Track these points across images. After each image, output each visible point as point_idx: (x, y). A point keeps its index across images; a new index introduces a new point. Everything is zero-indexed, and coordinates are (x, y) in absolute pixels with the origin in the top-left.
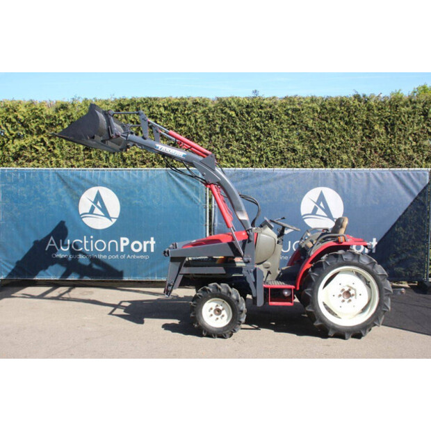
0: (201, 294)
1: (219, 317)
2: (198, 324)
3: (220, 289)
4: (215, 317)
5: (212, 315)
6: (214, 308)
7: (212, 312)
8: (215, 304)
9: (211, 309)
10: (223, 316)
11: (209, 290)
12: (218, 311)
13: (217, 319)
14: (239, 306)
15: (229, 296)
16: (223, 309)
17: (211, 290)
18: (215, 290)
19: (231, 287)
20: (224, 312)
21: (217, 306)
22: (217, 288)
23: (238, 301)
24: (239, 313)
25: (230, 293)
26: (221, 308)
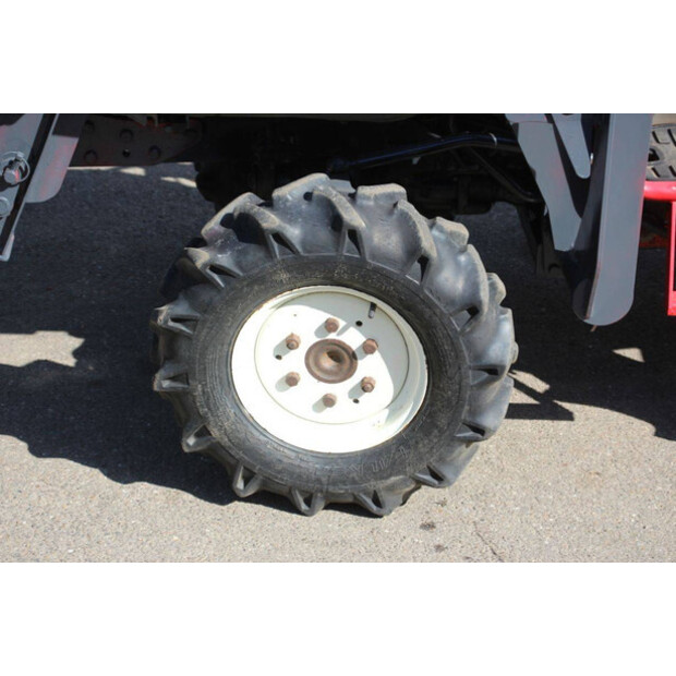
0: (224, 260)
1: (341, 390)
2: (203, 433)
3: (354, 235)
4: (311, 388)
5: (291, 380)
6: (308, 339)
7: (295, 361)
8: (321, 317)
9: (290, 344)
10: (366, 386)
11: (280, 238)
12: (336, 359)
13: (328, 401)
14: (480, 335)
15: (413, 275)
16: (368, 349)
17: (294, 233)
18: (324, 234)
19: (429, 213)
20: (372, 366)
21: (330, 326)
22: (336, 222)
23: (474, 310)
24: (472, 378)
25: (425, 261)
26: (353, 339)
